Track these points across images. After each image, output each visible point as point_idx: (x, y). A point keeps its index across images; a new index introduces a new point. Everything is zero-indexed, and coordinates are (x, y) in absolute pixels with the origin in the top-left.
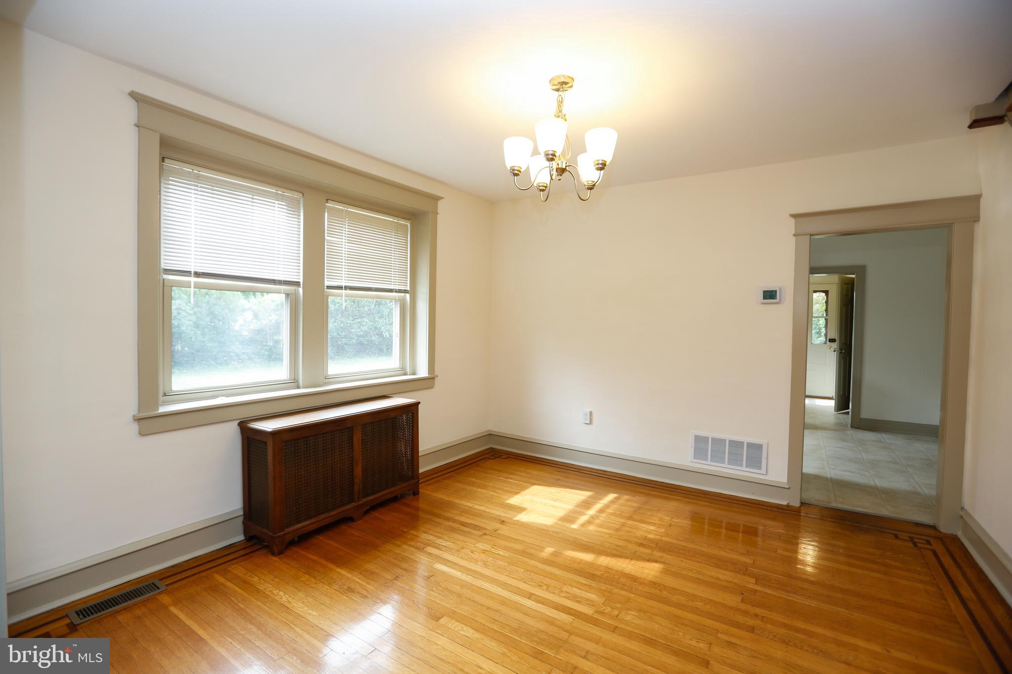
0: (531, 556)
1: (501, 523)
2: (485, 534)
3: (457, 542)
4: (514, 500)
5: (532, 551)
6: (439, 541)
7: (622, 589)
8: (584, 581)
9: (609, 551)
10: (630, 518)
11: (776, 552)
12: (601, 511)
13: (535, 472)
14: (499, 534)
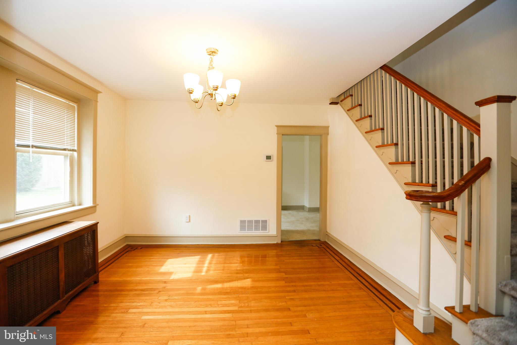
0: (194, 294)
1: (165, 283)
2: (160, 291)
3: (146, 301)
4: (163, 269)
5: (191, 292)
6: (134, 304)
7: (242, 294)
8: (225, 296)
9: (226, 280)
10: (225, 263)
11: (284, 261)
12: (210, 263)
13: (163, 252)
14: (167, 289)
